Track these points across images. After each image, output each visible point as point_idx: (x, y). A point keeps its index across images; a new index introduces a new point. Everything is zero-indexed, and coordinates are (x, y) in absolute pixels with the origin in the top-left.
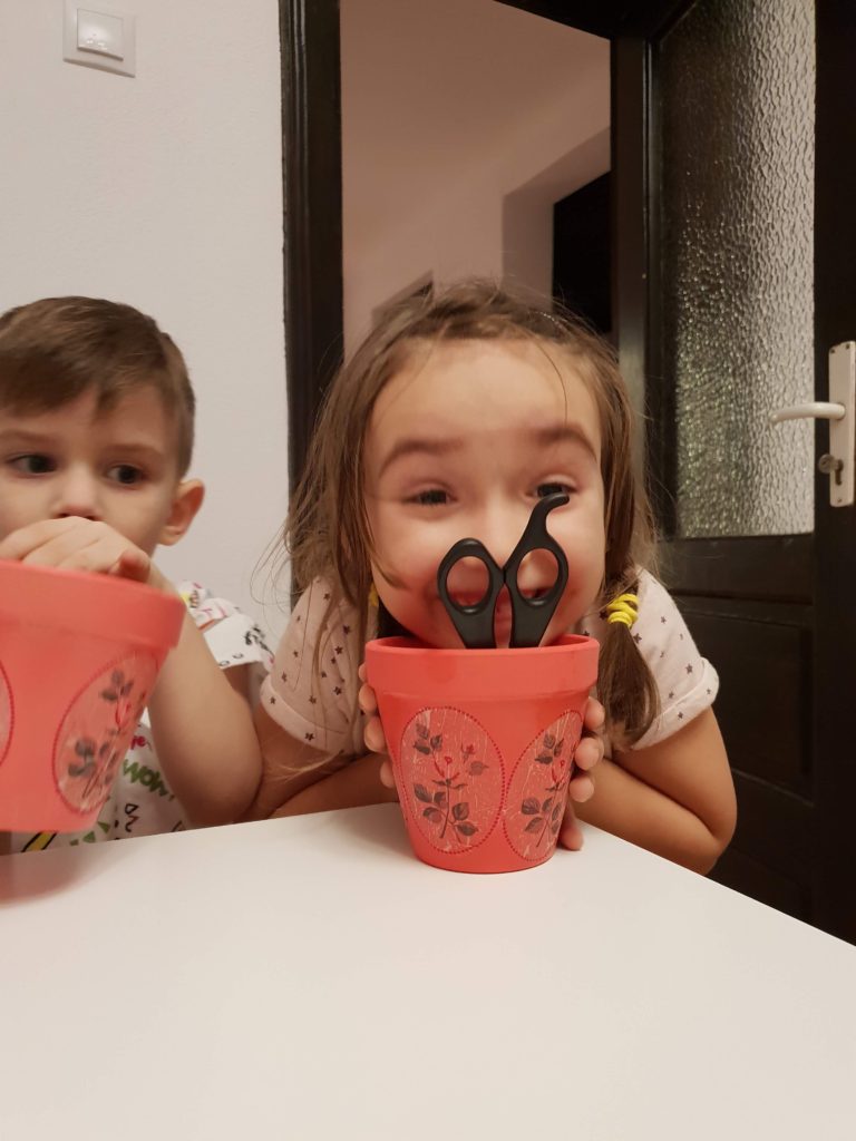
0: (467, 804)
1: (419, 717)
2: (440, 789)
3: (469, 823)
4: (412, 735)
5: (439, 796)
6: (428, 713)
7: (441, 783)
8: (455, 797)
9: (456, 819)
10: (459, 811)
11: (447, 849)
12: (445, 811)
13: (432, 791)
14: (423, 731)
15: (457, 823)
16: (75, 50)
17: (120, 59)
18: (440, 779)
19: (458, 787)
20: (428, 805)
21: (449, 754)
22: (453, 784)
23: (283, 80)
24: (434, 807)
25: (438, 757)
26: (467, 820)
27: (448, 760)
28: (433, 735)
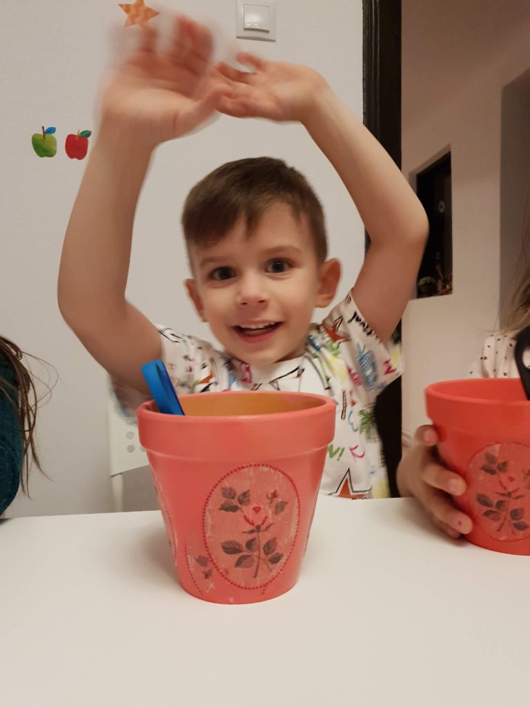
0: (522, 509)
1: (489, 450)
2: (502, 498)
3: (523, 522)
4: (480, 460)
5: (500, 504)
6: (497, 447)
7: (503, 495)
8: (514, 504)
9: (513, 519)
10: (515, 514)
11: (502, 539)
12: (504, 513)
13: (495, 499)
14: (491, 458)
15: (514, 522)
16: (243, 30)
17: (267, 32)
18: (502, 491)
19: (517, 498)
20: (489, 509)
21: (512, 475)
22: (514, 495)
23: (364, 28)
24: (495, 510)
25: (503, 477)
26: (522, 520)
27: (511, 479)
28: (501, 461)
